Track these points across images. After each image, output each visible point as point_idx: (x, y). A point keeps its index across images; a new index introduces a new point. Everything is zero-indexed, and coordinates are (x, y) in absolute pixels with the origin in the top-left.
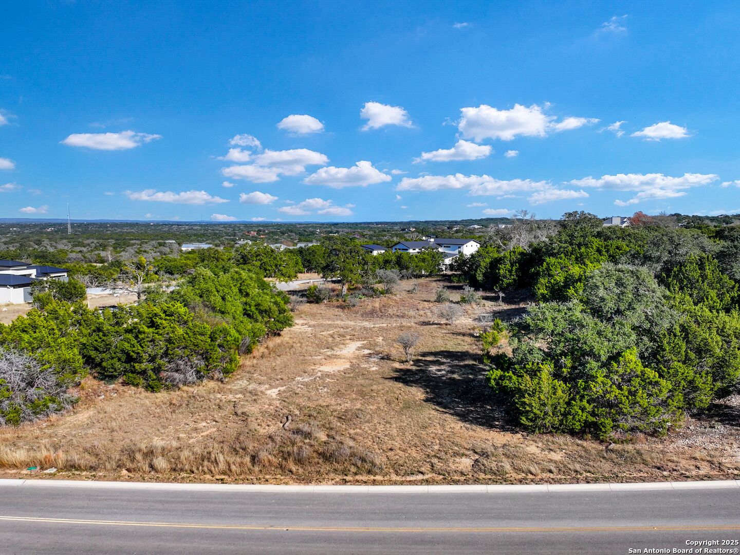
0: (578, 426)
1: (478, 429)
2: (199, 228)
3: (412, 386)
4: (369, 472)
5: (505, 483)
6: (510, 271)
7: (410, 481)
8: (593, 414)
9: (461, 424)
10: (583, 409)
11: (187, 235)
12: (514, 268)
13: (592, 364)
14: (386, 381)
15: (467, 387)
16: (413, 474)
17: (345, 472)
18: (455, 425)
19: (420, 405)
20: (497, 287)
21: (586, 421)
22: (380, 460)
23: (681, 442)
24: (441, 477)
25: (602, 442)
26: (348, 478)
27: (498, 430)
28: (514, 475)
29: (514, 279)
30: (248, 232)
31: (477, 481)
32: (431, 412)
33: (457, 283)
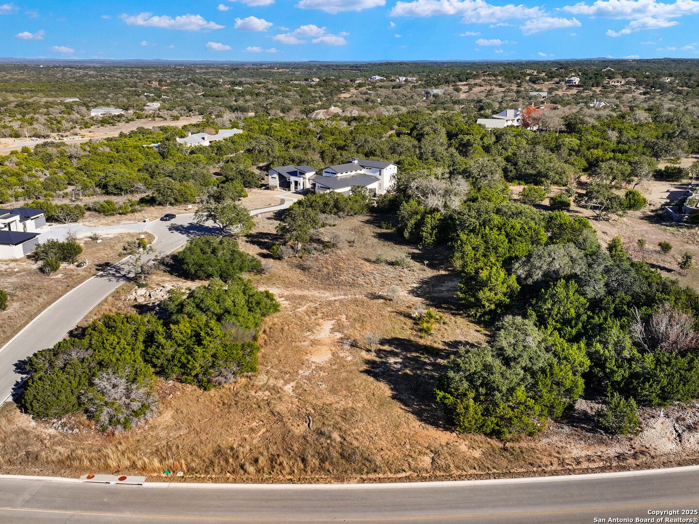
0: (488, 432)
1: (430, 428)
2: (95, 73)
3: (380, 381)
4: (375, 471)
5: (451, 479)
6: (431, 234)
7: (400, 478)
8: (497, 424)
9: (419, 423)
10: (492, 422)
11: (86, 85)
12: (434, 232)
13: (498, 395)
14: (362, 374)
15: (417, 383)
16: (399, 472)
17: (361, 472)
18: (415, 424)
19: (390, 403)
20: (420, 245)
21: (493, 429)
22: (378, 460)
23: (545, 441)
24: (416, 474)
25: (501, 441)
26: (364, 476)
27: (442, 429)
28: (455, 471)
29: (433, 240)
30: (149, 82)
31: (436, 478)
32: (397, 409)
33: (386, 229)
